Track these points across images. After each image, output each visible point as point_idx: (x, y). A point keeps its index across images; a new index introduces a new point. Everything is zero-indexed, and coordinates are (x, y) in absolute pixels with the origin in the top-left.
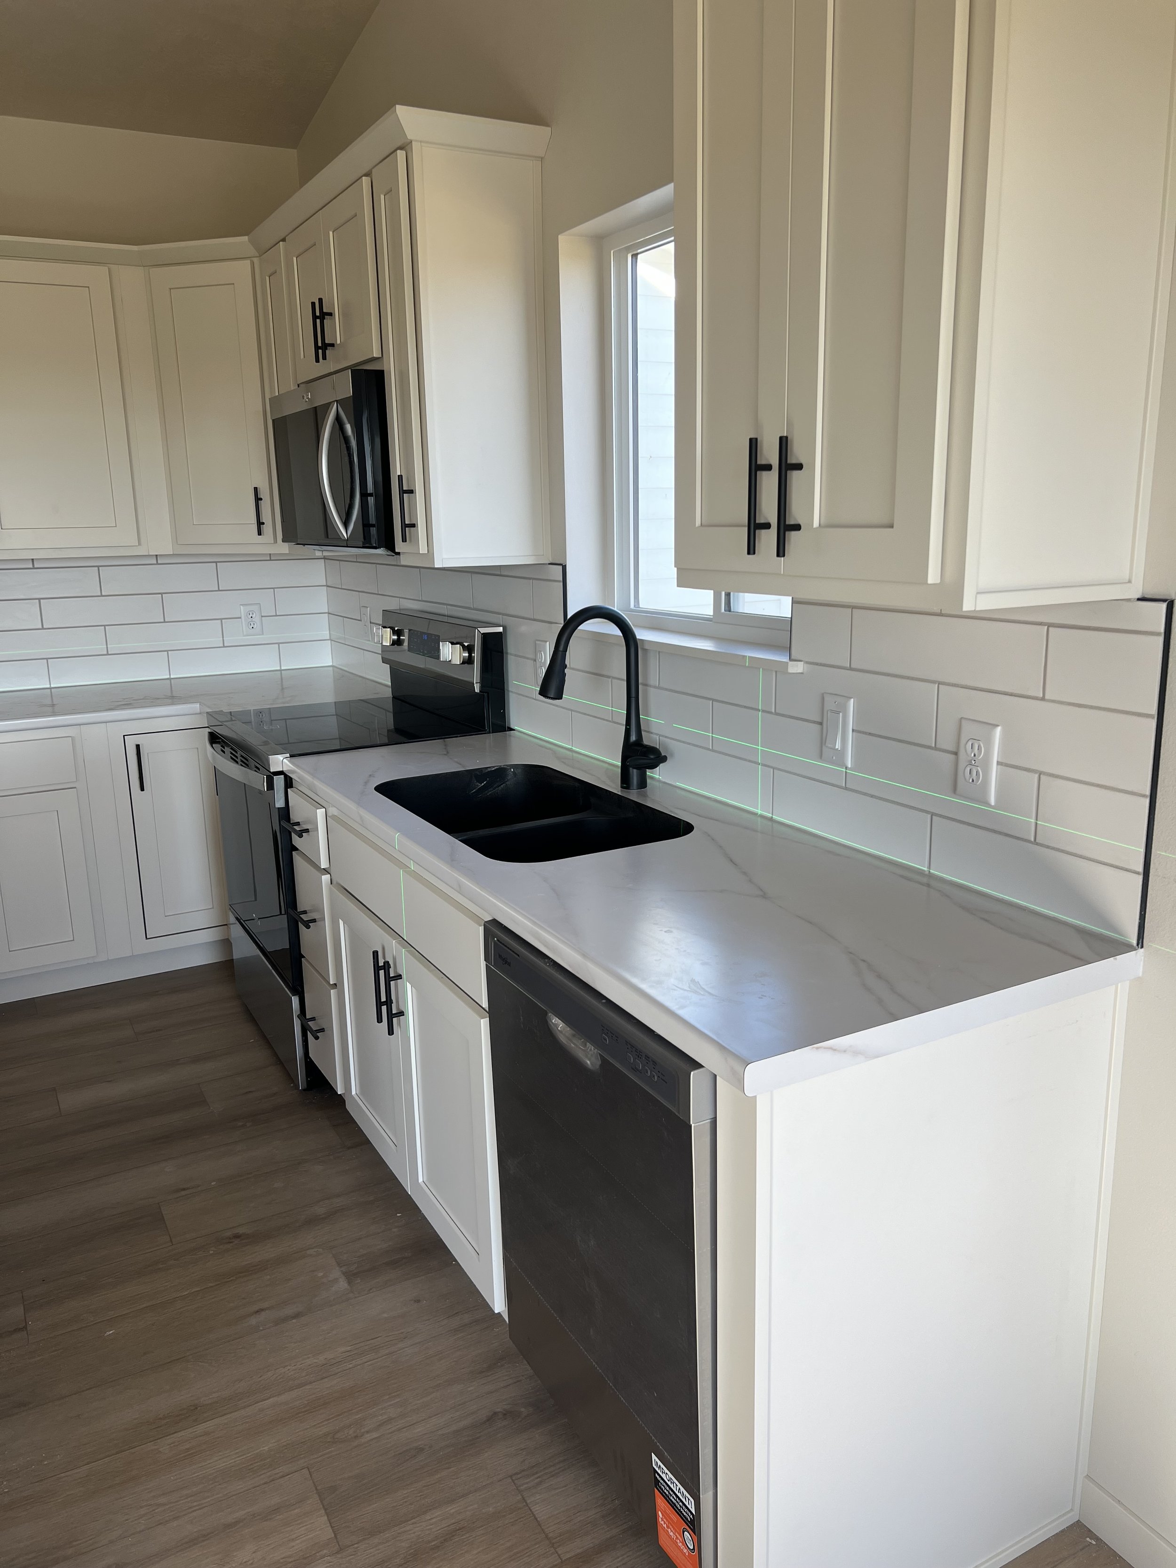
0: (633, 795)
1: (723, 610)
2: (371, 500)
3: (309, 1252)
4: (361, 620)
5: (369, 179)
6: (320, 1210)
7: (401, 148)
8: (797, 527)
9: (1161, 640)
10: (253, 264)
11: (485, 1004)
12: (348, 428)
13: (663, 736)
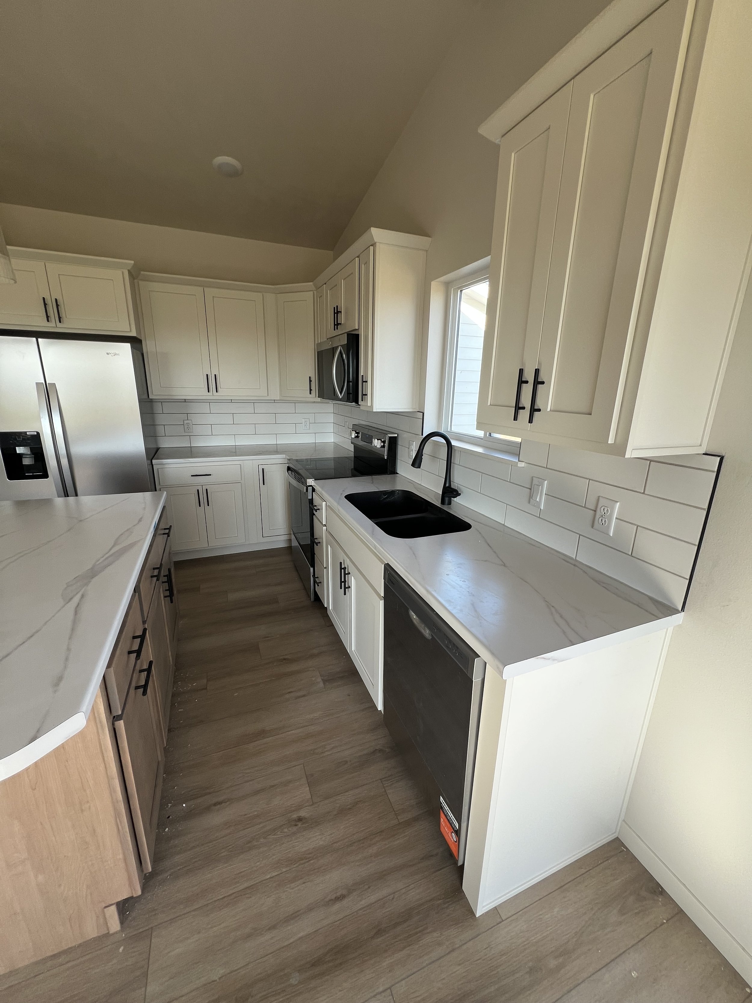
0: (445, 508)
1: (488, 436)
2: (351, 384)
3: (310, 669)
4: (344, 427)
5: (358, 258)
6: (315, 651)
7: (372, 245)
8: (539, 410)
9: (715, 474)
10: (314, 293)
11: (383, 595)
12: (344, 356)
13: (459, 484)
